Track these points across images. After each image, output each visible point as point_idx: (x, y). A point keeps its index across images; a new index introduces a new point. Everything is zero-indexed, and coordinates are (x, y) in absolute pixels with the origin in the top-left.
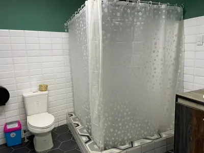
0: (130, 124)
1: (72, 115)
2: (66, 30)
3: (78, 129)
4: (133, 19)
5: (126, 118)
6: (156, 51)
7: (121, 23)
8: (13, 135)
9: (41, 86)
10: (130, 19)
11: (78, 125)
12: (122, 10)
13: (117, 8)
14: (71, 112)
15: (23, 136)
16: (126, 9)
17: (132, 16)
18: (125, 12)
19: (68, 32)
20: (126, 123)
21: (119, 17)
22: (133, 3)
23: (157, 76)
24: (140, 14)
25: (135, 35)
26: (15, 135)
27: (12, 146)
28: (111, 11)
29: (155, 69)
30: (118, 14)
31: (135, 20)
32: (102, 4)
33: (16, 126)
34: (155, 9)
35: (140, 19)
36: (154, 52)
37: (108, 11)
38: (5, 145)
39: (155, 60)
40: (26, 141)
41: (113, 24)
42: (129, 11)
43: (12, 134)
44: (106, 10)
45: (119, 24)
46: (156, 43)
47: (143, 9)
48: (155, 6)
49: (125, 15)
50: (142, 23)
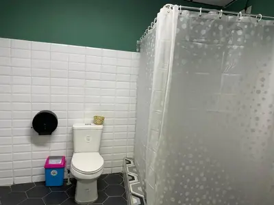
0: (204, 197)
1: (130, 163)
2: (137, 50)
3: (131, 184)
4: (227, 39)
5: (197, 186)
6: (262, 92)
7: (206, 46)
8: (54, 173)
9: (96, 117)
10: (222, 39)
11: (133, 179)
12: (210, 26)
13: (202, 23)
14: (130, 158)
15: (66, 177)
16: (216, 25)
17: (227, 35)
18: (214, 29)
19: (139, 51)
20: (196, 194)
21: (204, 36)
22: (230, 17)
23: (260, 131)
24: (240, 33)
25: (228, 63)
26: (56, 173)
27: (51, 187)
28: (192, 28)
29: (257, 119)
30: (204, 32)
31: (230, 42)
32: (179, 17)
33: (60, 162)
34: (266, 27)
35: (239, 40)
36: (259, 92)
37: (188, 26)
38: (44, 183)
39: (259, 105)
40: (69, 183)
41: (192, 47)
42: (221, 27)
43: (52, 172)
44: (184, 26)
45: (203, 46)
46: (263, 80)
47: (246, 27)
48: (268, 22)
49: (214, 34)
50: (242, 47)
